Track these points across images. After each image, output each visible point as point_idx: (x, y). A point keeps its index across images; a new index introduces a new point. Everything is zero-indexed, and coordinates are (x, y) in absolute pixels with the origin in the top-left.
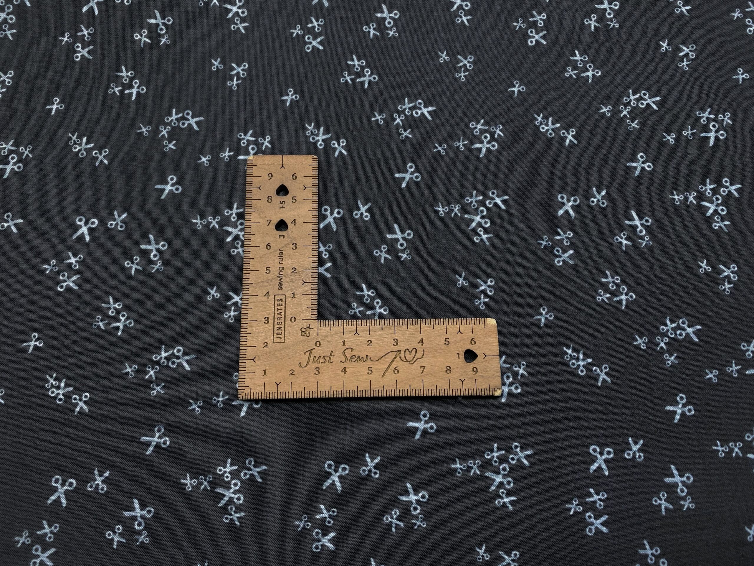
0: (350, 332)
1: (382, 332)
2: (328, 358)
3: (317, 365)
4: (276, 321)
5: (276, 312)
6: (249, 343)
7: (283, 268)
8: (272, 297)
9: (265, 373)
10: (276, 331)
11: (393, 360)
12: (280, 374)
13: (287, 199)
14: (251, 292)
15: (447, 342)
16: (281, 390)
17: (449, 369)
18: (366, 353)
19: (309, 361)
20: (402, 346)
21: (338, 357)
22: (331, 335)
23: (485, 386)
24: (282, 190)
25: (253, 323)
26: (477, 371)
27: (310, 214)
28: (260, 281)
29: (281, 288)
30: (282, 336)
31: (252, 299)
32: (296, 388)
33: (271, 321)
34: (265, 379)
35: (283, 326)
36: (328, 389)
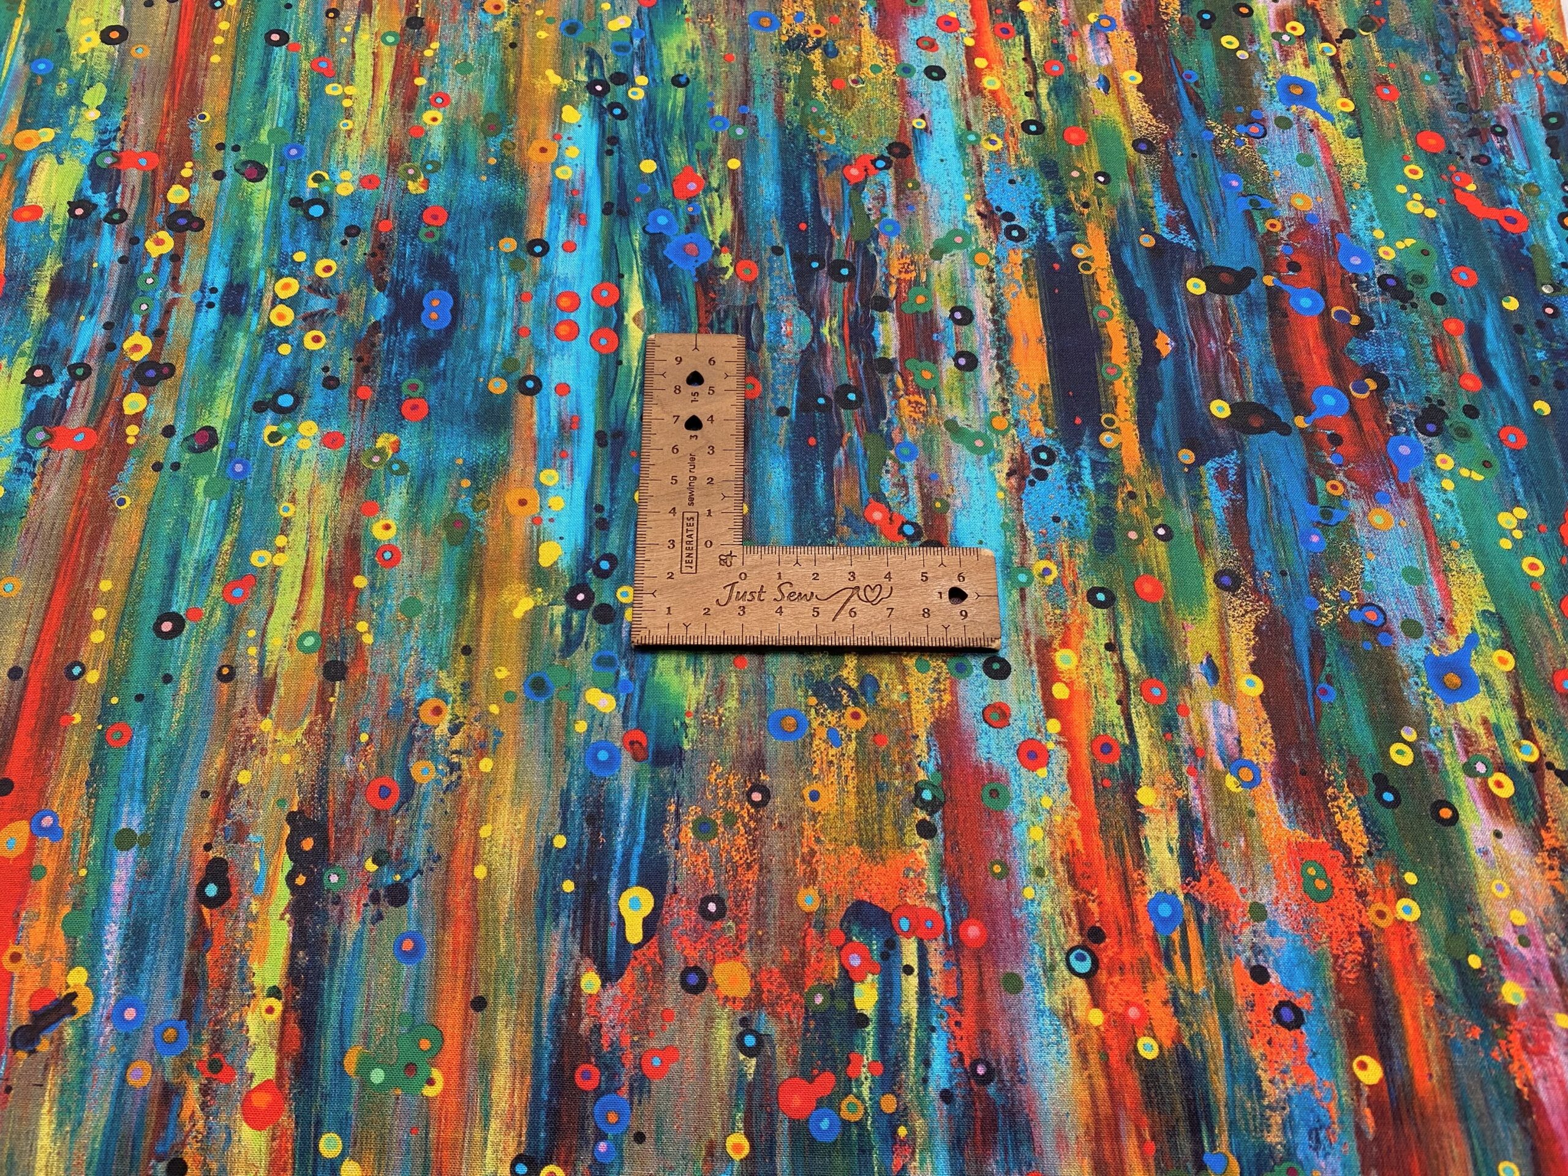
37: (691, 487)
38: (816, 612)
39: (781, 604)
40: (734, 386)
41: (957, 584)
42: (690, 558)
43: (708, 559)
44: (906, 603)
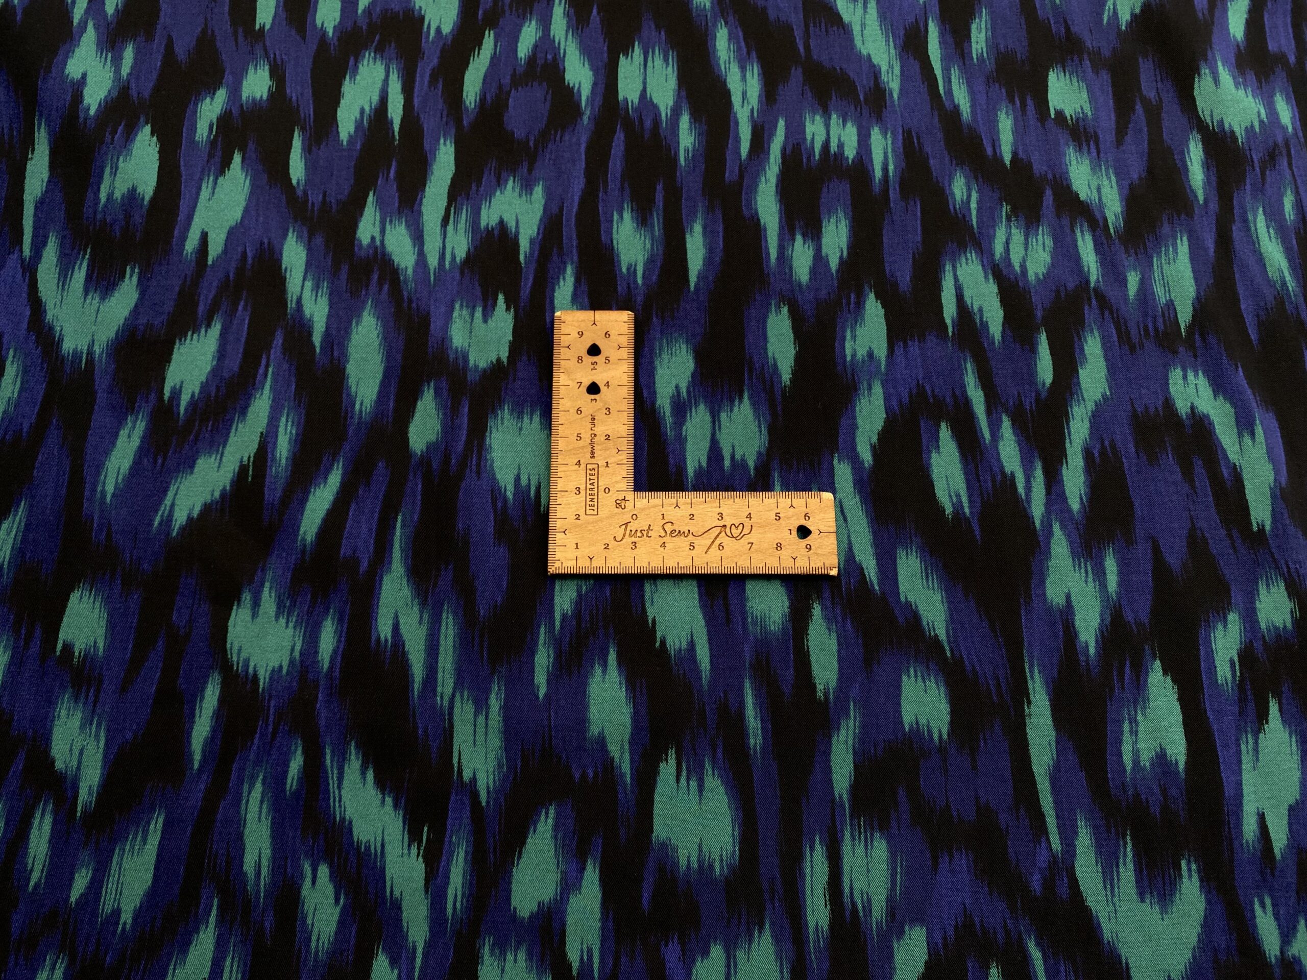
0: (670, 505)
1: (705, 506)
2: (646, 532)
3: (633, 539)
4: (588, 492)
5: (589, 482)
6: (559, 515)
7: (595, 435)
8: (583, 466)
9: (577, 548)
10: (588, 503)
11: (718, 536)
12: (593, 548)
13: (599, 359)
14: (560, 461)
15: (778, 517)
16: (595, 564)
17: (779, 546)
18: (688, 528)
19: (624, 535)
20: (728, 521)
21: (657, 531)
22: (649, 508)
23: (820, 564)
24: (594, 350)
25: (563, 493)
26: (810, 549)
27: (625, 377)
28: (570, 448)
29: (593, 457)
30: (595, 508)
31: (561, 468)
32: (611, 563)
33: (583, 492)
34: (577, 553)
35: (596, 497)
36: (645, 565)
37: (592, 444)
38: (692, 546)
39: (665, 540)
40: (625, 356)
41: (803, 522)
42: (592, 503)
43: (607, 502)
44: (763, 538)
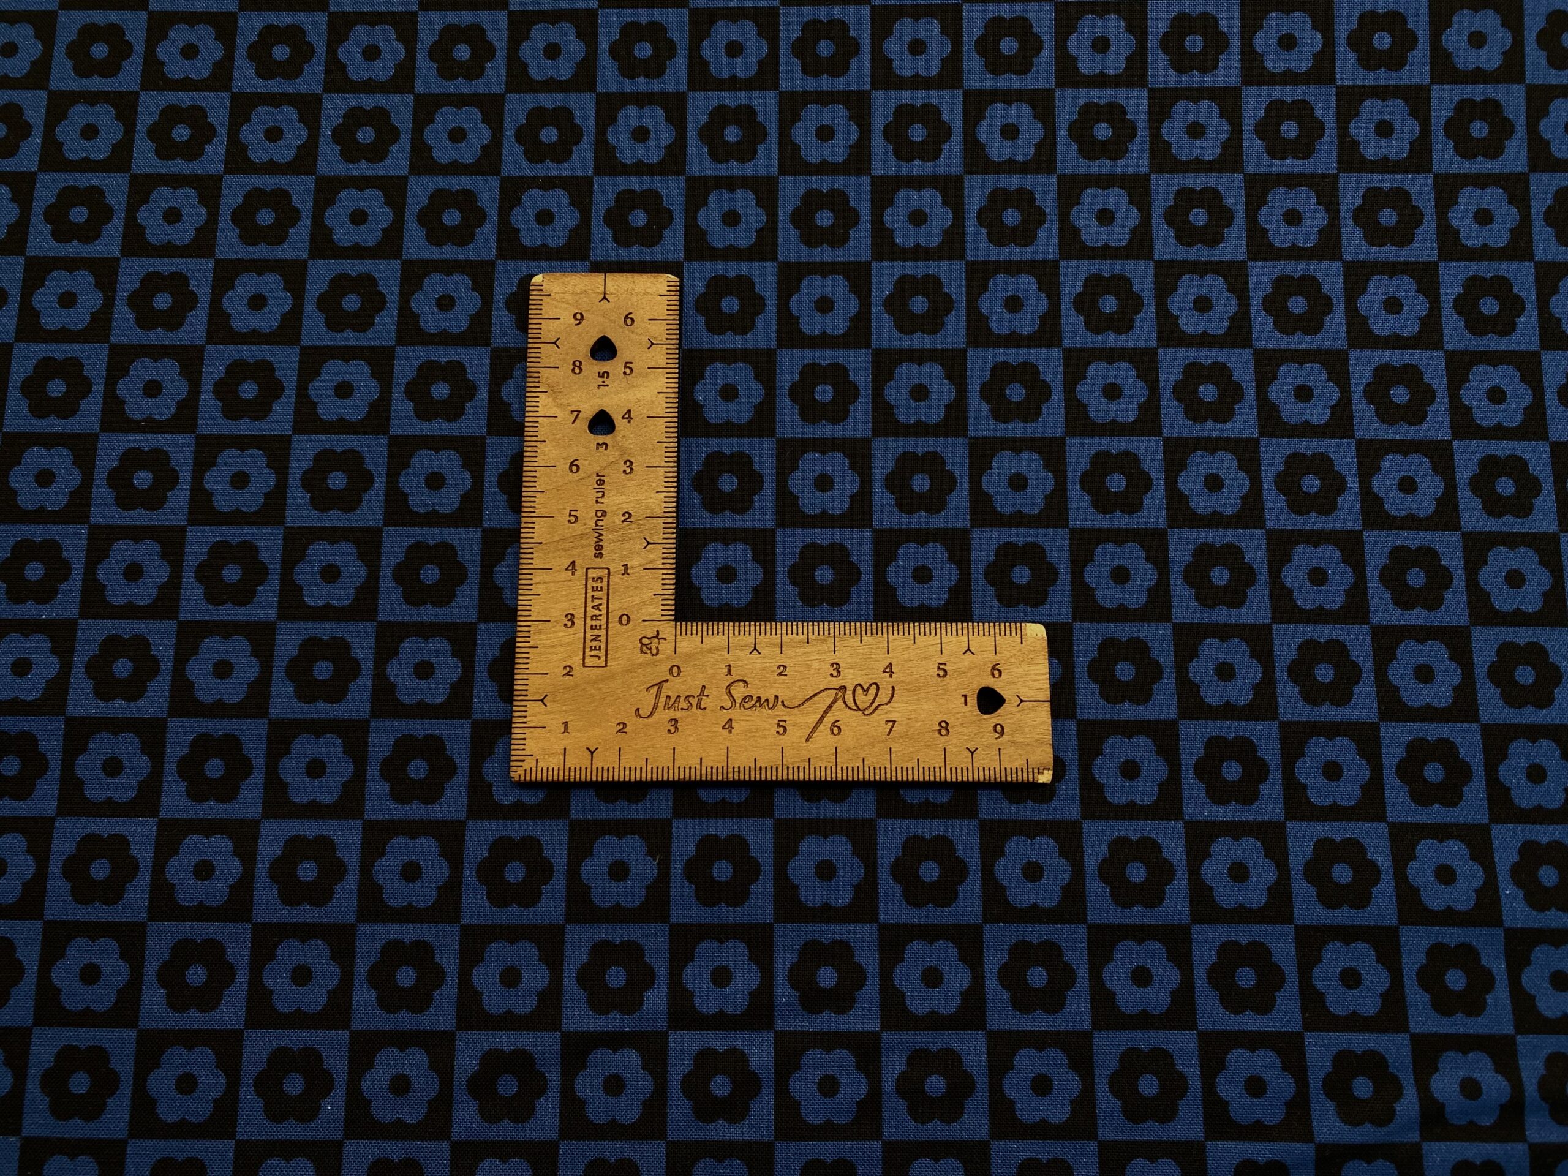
0: (742, 648)
1: (809, 648)
2: (697, 700)
3: (672, 714)
4: (589, 623)
5: (590, 604)
6: (533, 667)
7: (604, 513)
8: (580, 572)
9: (566, 728)
10: (589, 644)
11: (830, 707)
12: (597, 732)
13: (614, 366)
14: (537, 562)
15: (943, 671)
16: (598, 763)
17: (944, 727)
18: (774, 692)
19: (656, 705)
20: (849, 678)
21: (716, 698)
22: (702, 653)
23: (1019, 763)
24: (604, 349)
25: (541, 625)
26: (1002, 733)
27: (662, 402)
28: (557, 538)
29: (599, 555)
30: (602, 653)
31: (538, 577)
32: (628, 761)
33: (579, 623)
34: (566, 742)
35: (603, 632)
37: (597, 530)
38: (782, 728)
39: (731, 714)
40: (662, 361)
41: (989, 681)
42: (597, 644)
43: (624, 643)
44: (914, 712)
